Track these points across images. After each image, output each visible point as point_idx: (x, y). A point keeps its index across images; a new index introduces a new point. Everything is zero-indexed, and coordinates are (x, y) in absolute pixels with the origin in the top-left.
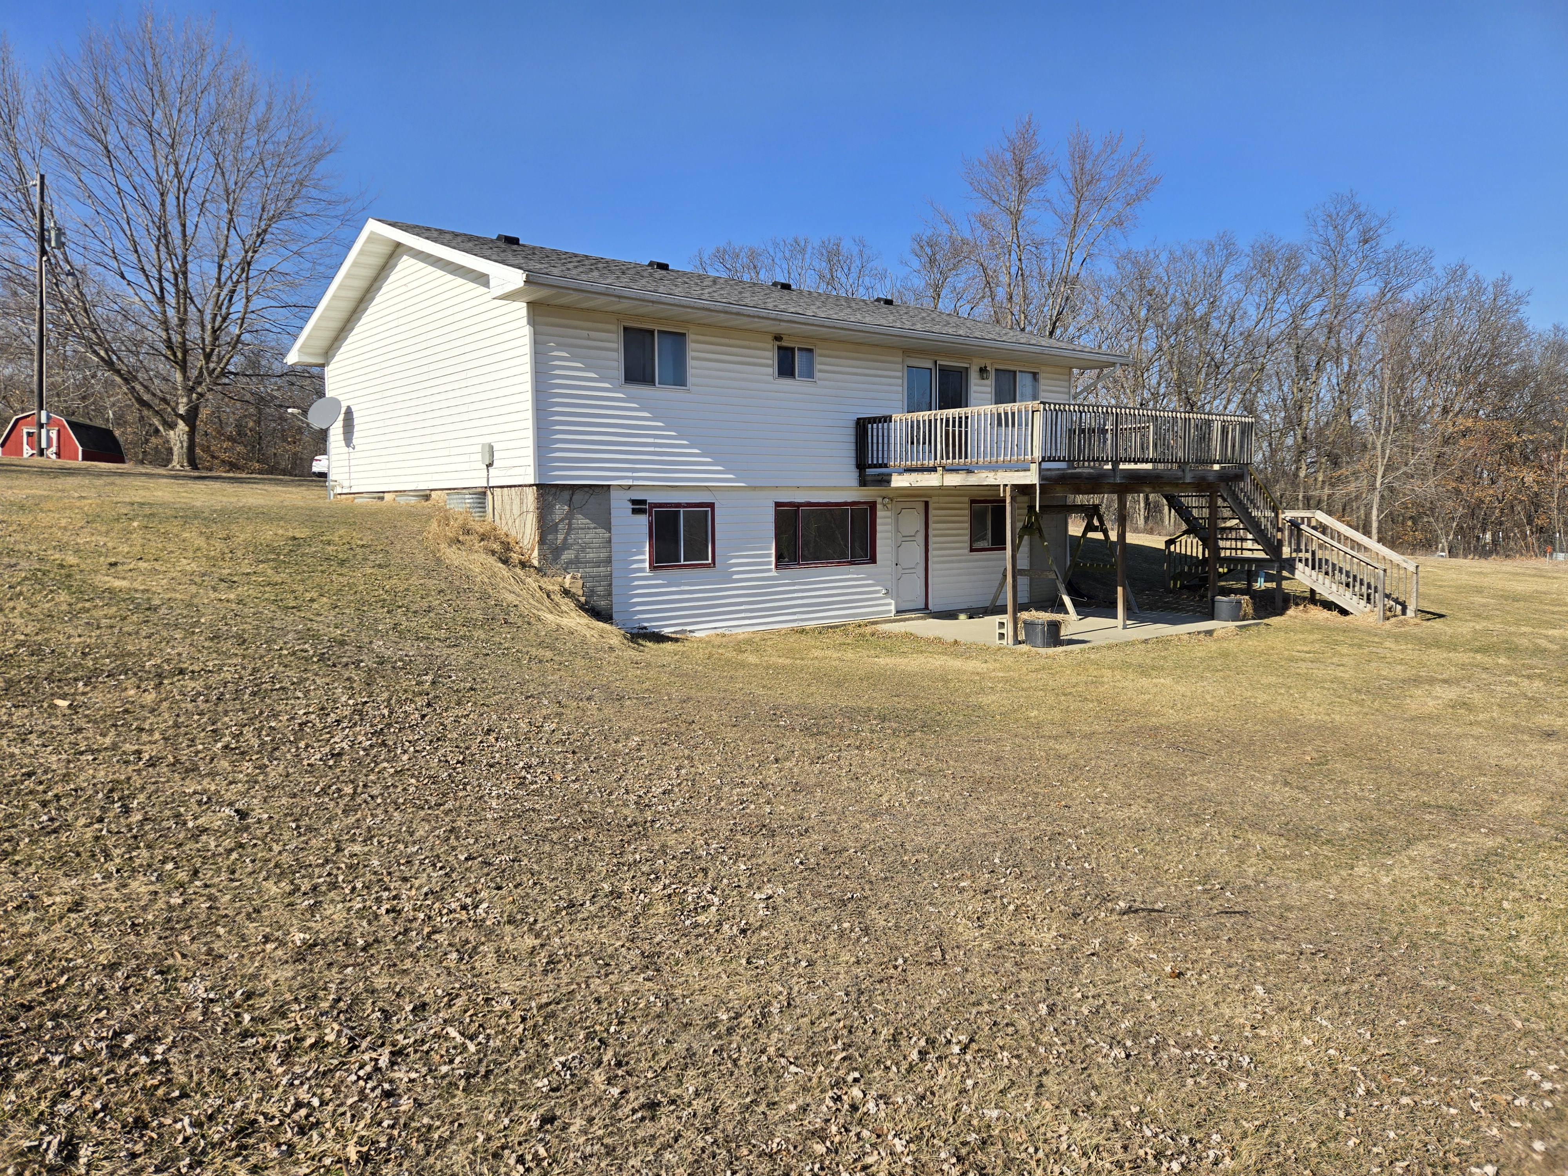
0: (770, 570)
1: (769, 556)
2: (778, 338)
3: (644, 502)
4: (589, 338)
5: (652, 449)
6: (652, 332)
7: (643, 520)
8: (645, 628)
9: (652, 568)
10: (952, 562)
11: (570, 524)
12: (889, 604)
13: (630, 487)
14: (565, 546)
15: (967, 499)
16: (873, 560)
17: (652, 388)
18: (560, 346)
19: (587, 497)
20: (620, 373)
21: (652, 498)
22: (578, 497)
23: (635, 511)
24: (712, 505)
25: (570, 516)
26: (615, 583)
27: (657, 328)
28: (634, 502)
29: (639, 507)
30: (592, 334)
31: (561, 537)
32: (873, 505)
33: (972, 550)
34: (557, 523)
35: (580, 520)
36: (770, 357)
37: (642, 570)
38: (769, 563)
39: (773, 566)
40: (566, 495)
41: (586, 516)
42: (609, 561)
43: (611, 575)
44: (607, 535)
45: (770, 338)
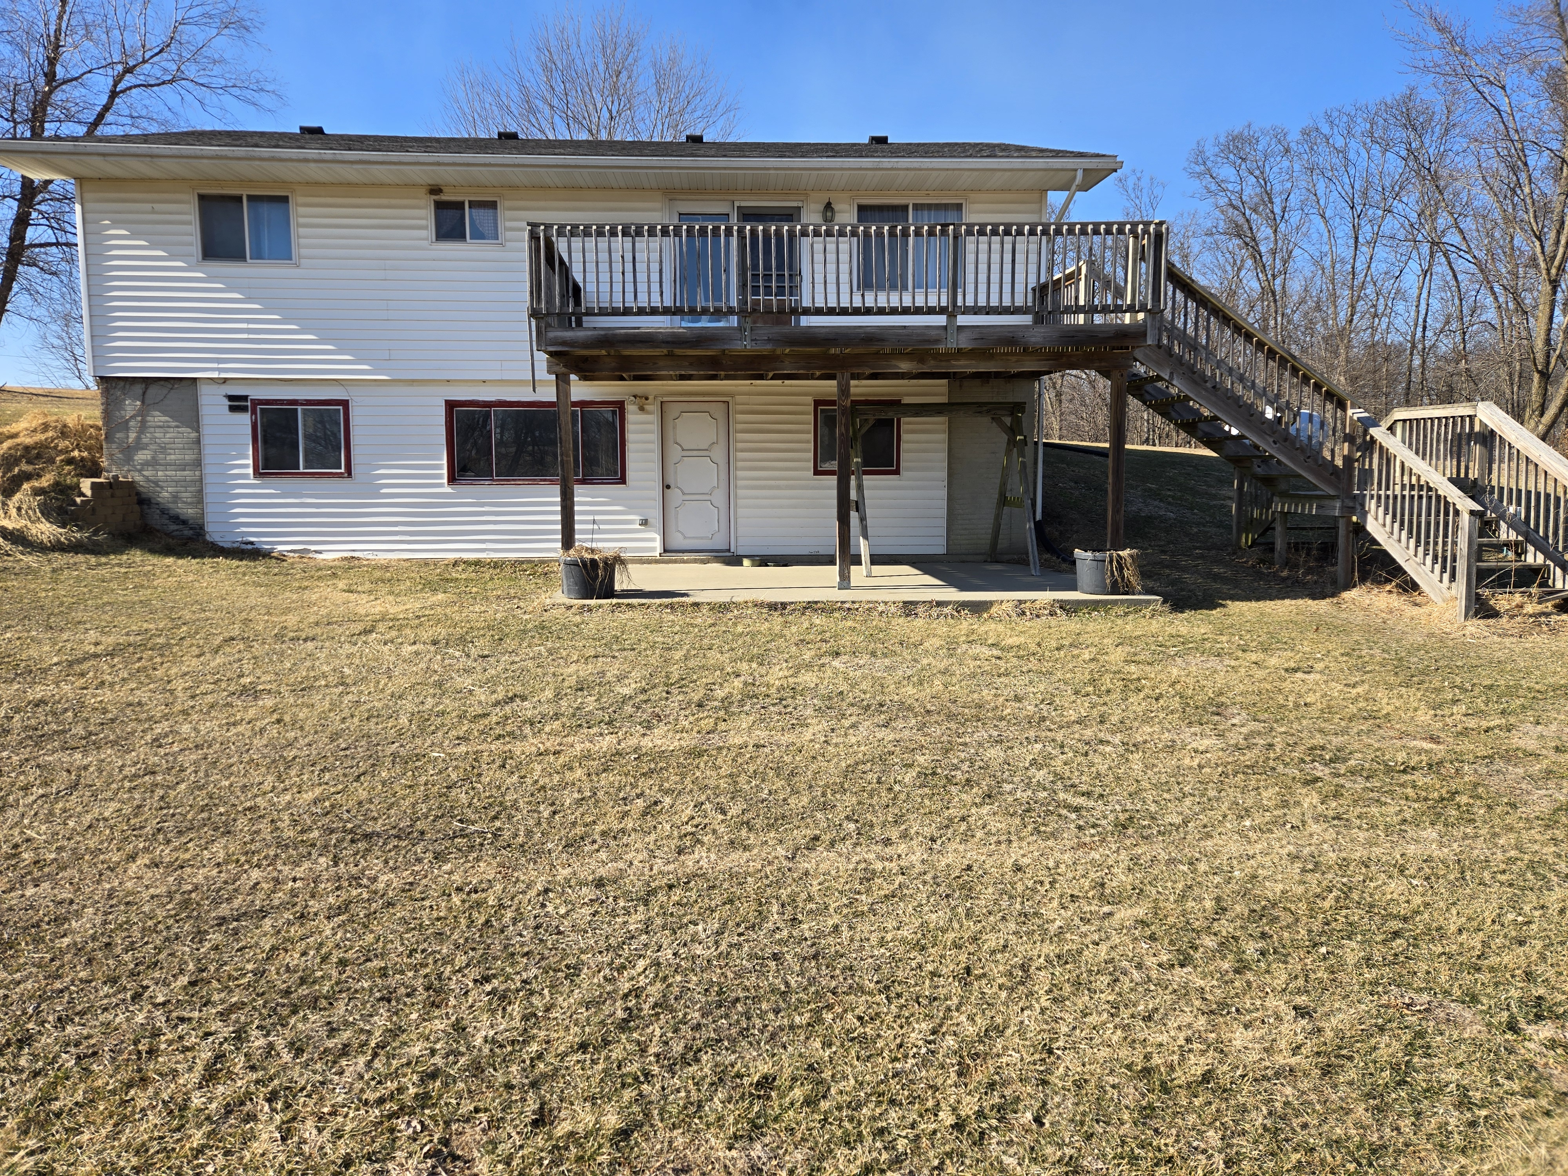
0: (441, 485)
1: (439, 467)
2: (435, 190)
3: (245, 398)
4: (153, 212)
5: (245, 336)
6: (238, 199)
7: (245, 419)
8: (252, 543)
9: (257, 474)
10: (778, 488)
11: (143, 423)
12: (653, 540)
13: (225, 380)
14: (139, 446)
15: (810, 400)
16: (623, 480)
17: (242, 264)
18: (116, 224)
19: (165, 391)
20: (196, 248)
21: (256, 393)
22: (153, 391)
23: (232, 409)
24: (345, 404)
25: (143, 413)
26: (208, 490)
27: (245, 193)
28: (231, 398)
29: (237, 403)
30: (157, 206)
31: (132, 436)
32: (620, 406)
33: (817, 472)
34: (127, 421)
35: (157, 418)
36: (426, 216)
37: (245, 476)
38: (440, 476)
39: (445, 481)
40: (138, 389)
41: (164, 413)
42: (198, 464)
43: (201, 480)
44: (194, 435)
45: (423, 191)
